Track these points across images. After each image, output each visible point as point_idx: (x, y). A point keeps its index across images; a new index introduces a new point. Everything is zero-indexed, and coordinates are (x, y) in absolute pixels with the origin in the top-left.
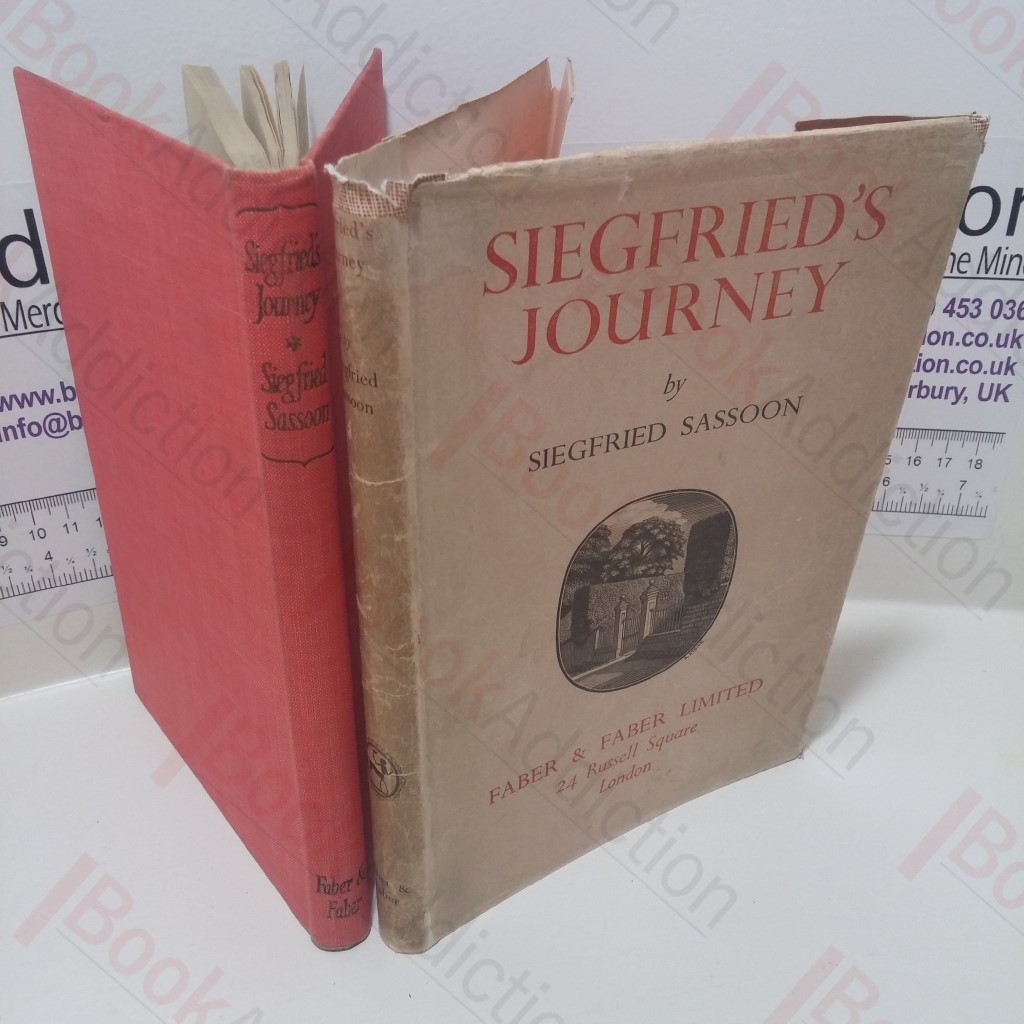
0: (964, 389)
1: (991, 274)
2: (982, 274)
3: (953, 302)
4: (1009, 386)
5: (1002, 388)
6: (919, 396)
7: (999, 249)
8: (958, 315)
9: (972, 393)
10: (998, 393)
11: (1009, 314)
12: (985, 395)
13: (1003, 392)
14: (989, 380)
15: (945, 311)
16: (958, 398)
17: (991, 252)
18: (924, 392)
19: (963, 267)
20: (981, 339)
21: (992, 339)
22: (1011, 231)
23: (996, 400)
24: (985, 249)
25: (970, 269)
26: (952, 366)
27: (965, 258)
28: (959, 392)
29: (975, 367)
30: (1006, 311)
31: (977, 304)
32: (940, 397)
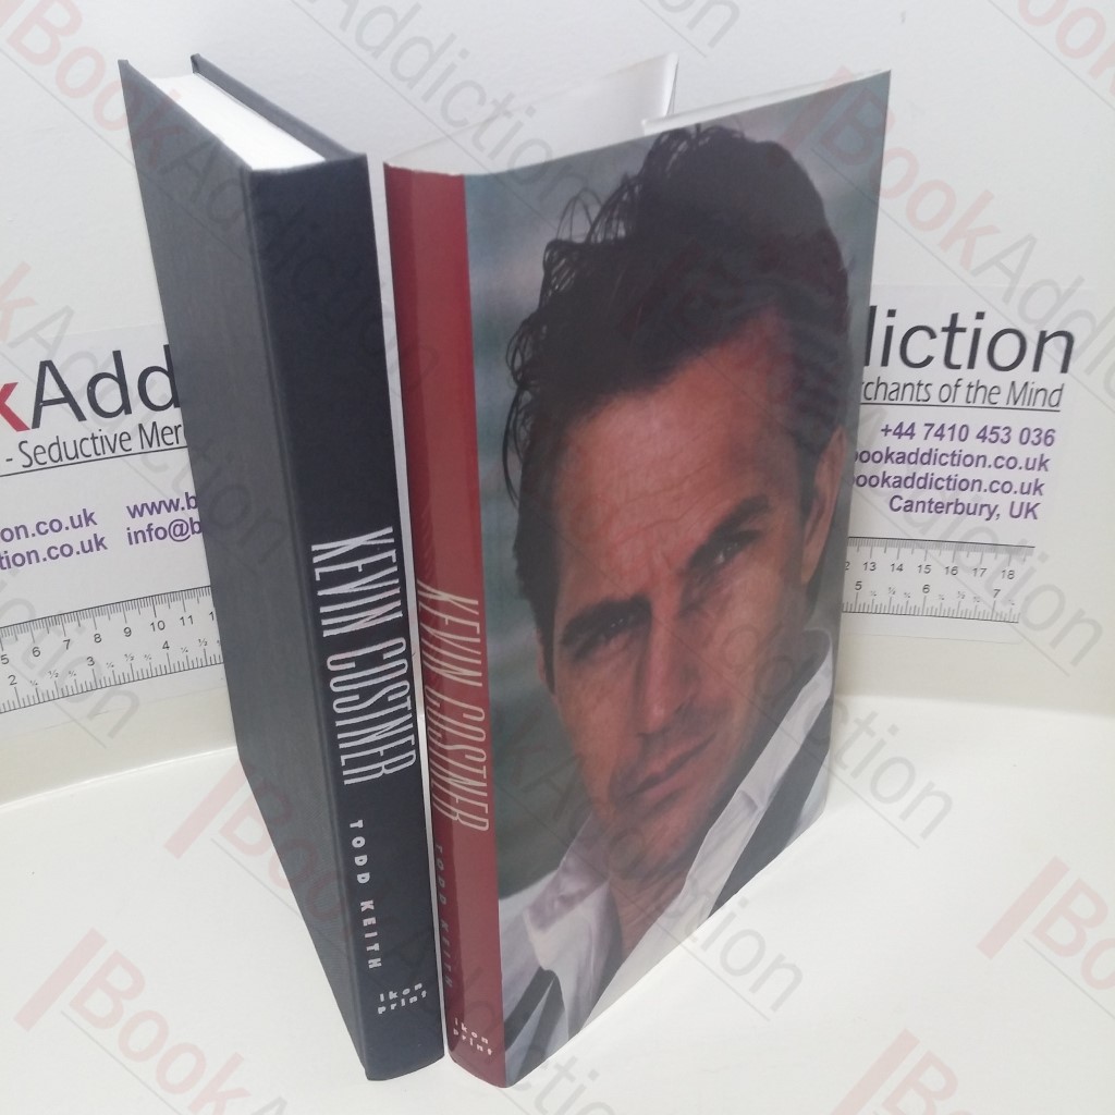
0: (996, 506)
1: (1019, 405)
2: (1011, 405)
3: (985, 428)
4: (1038, 504)
5: (1031, 507)
6: (955, 512)
7: (1026, 384)
8: (990, 440)
9: (1003, 510)
10: (1028, 511)
11: (1036, 440)
12: (1016, 513)
13: (1032, 510)
14: (1019, 499)
15: (978, 437)
16: (991, 514)
17: (1019, 387)
18: (960, 508)
19: (994, 398)
20: (1011, 464)
21: (1022, 463)
22: (1036, 368)
23: (1026, 517)
24: (1013, 383)
25: (1001, 400)
26: (985, 485)
27: (995, 391)
28: (992, 509)
29: (1006, 488)
30: (1033, 437)
31: (1007, 431)
32: (974, 513)
